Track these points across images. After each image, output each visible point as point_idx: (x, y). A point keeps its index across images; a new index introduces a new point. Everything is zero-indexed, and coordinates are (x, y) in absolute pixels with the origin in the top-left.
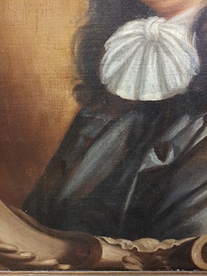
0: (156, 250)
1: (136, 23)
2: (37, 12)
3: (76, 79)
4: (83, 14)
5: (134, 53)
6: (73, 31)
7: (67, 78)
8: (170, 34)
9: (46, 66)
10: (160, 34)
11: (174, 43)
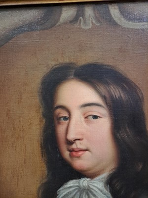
1: (74, 181)
2: (18, 176)
4: (44, 177)
5: (74, 195)
6: (38, 185)
8: (94, 186)
10: (88, 186)
11: (97, 190)
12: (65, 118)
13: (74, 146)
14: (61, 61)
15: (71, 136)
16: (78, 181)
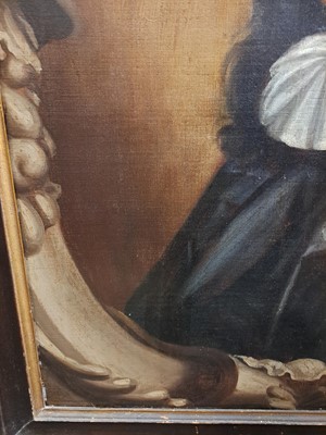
0: (318, 378)
3: (224, 117)
7: (210, 116)
9: (183, 98)
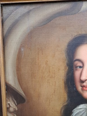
1: (83, 105)
2: (50, 100)
4: (65, 101)
5: (83, 114)
6: (61, 106)
12: (80, 67)
13: (85, 84)
14: (80, 33)
15: (83, 78)
16: (86, 105)
